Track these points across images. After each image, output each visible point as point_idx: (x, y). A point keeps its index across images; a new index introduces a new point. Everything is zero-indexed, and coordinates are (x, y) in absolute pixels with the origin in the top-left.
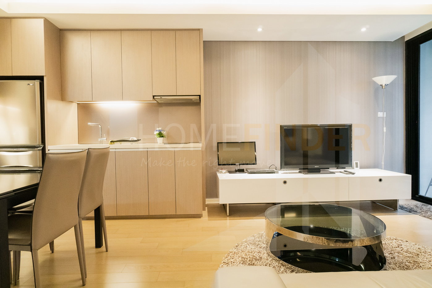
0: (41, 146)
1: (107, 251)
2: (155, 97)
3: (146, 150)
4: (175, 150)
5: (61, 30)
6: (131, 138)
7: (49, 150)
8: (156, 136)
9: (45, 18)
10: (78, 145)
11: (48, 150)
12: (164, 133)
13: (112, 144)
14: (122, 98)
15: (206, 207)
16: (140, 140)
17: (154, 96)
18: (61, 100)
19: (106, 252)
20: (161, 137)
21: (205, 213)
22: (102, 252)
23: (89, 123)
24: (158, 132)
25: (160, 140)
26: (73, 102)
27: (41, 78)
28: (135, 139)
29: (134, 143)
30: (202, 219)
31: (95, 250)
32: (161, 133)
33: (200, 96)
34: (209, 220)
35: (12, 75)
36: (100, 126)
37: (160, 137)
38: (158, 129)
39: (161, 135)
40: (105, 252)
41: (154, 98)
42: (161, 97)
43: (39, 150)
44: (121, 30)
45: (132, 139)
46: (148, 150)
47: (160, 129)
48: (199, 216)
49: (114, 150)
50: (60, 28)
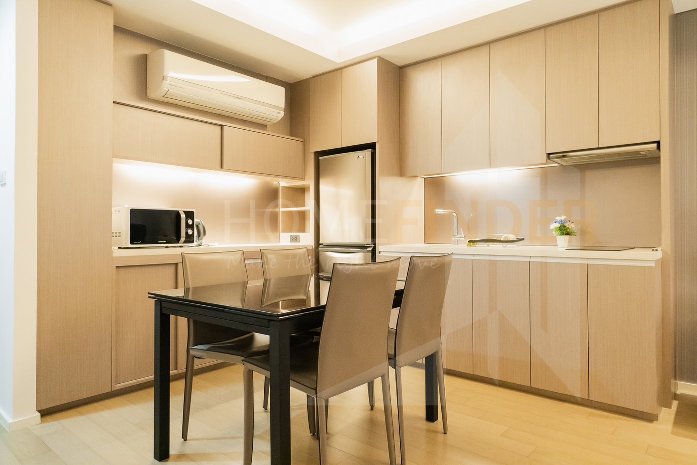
0: (371, 245)
1: (445, 433)
2: (551, 156)
3: (528, 259)
4: (588, 263)
5: (401, 68)
6: (505, 235)
7: (380, 252)
8: (554, 233)
9: (379, 57)
10: (423, 245)
11: (378, 253)
12: (571, 226)
13: (470, 246)
14: (491, 162)
15: (675, 399)
16: (523, 239)
17: (549, 154)
18: (398, 176)
19: (443, 435)
20: (566, 234)
21: (667, 415)
22: (436, 432)
23: (436, 210)
24: (558, 225)
25: (563, 240)
26: (417, 177)
27: (372, 146)
28: (512, 237)
29: (509, 245)
30: (654, 425)
31: (424, 424)
32: (565, 227)
33: (658, 143)
34: (673, 433)
35: (340, 147)
36: (454, 214)
37: (563, 235)
38: (558, 218)
39: (564, 231)
40: (441, 433)
41: (549, 158)
42: (564, 154)
43: (368, 251)
44: (489, 43)
45: (506, 237)
46: (532, 260)
47: (563, 218)
48: (649, 418)
49: (470, 257)
50: (399, 65)
